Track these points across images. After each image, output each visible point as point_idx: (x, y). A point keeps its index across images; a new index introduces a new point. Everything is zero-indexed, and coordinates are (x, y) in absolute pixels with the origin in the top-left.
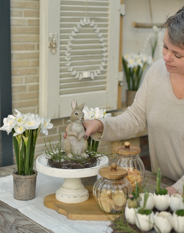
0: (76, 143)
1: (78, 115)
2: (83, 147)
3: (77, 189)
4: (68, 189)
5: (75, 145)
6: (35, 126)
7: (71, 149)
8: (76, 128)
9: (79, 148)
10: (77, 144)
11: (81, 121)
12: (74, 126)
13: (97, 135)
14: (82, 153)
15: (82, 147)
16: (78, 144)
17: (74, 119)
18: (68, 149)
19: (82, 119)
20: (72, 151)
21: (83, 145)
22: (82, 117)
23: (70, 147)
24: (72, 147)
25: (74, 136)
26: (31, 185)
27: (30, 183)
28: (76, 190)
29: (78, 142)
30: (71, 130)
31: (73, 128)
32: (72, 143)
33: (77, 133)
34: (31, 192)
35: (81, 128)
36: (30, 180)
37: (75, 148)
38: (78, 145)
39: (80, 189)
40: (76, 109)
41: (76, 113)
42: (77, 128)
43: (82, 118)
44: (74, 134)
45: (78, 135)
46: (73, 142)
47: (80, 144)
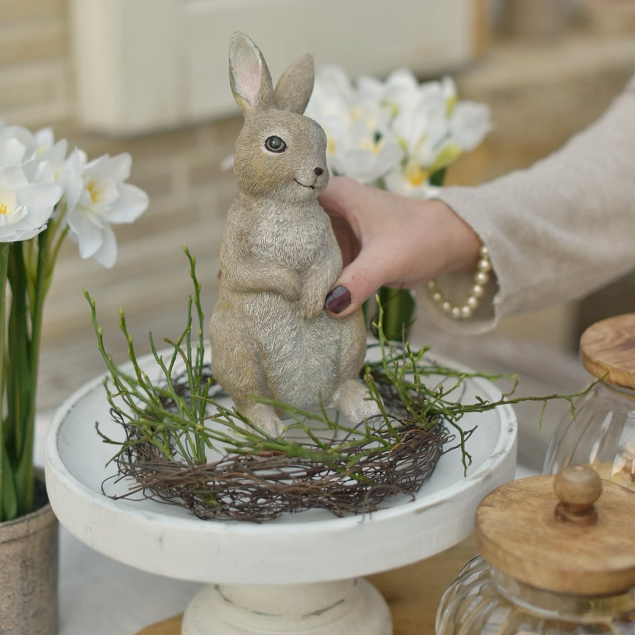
0: (294, 334)
1: (287, 152)
2: (339, 349)
3: (318, 613)
4: (259, 613)
5: (288, 348)
6: (24, 220)
7: (265, 378)
8: (280, 239)
9: (314, 362)
10: (298, 338)
11: (312, 187)
12: (264, 223)
13: (432, 300)
14: (335, 389)
15: (334, 352)
16: (308, 336)
17: (261, 178)
18: (246, 381)
19: (320, 178)
20: (269, 385)
21: (338, 337)
22: (317, 165)
23: (259, 363)
24: (266, 366)
25: (273, 291)
26: (23, 578)
27: (16, 568)
28: (315, 618)
29: (302, 322)
30: (250, 253)
31: (259, 240)
32: (263, 336)
33: (290, 271)
34: (26, 619)
35: (313, 232)
36: (17, 547)
37: (289, 365)
38: (305, 343)
39: (337, 610)
40: (266, 108)
41: (271, 138)
42: (289, 238)
43: (319, 172)
44: (273, 284)
45: (302, 284)
46: (274, 333)
47: (320, 337)
